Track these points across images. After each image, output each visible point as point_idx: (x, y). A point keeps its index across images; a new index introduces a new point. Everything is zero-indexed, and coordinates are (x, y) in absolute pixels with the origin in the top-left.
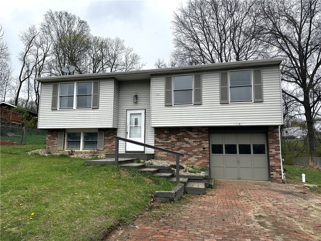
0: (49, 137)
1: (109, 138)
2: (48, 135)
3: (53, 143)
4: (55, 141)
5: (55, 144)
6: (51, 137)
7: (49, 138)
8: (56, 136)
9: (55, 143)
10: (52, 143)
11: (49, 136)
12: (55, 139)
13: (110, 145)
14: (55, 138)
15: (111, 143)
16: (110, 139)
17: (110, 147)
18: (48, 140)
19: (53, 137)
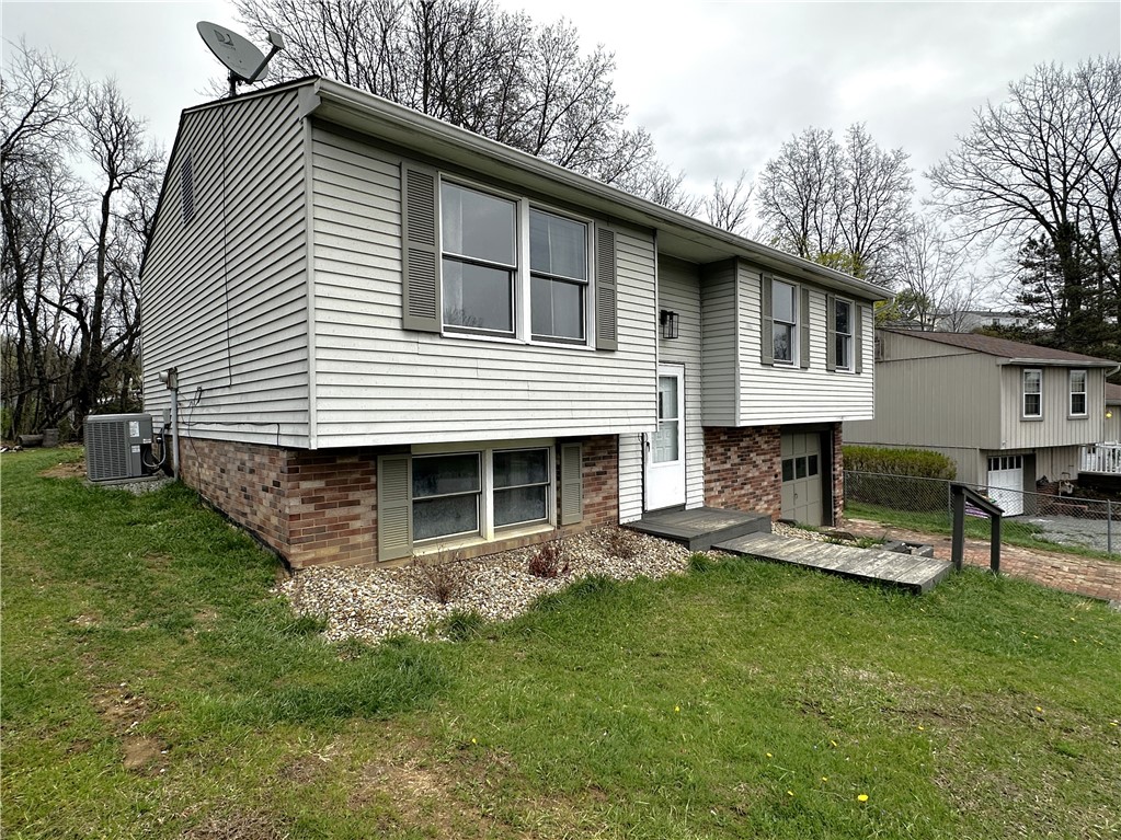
0: (308, 492)
1: (595, 469)
2: (305, 478)
3: (340, 527)
4: (357, 510)
5: (354, 532)
6: (327, 495)
7: (312, 500)
8: (357, 481)
9: (356, 524)
10: (337, 527)
11: (305, 485)
12: (356, 503)
13: (599, 499)
14: (353, 496)
15: (603, 487)
16: (599, 473)
17: (599, 504)
18: (306, 515)
19: (340, 490)
